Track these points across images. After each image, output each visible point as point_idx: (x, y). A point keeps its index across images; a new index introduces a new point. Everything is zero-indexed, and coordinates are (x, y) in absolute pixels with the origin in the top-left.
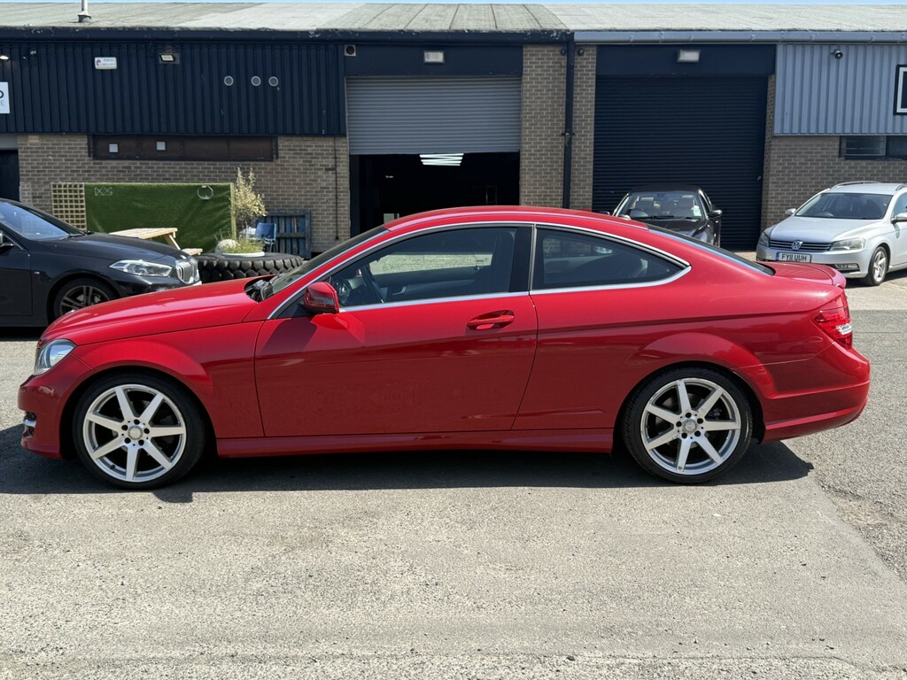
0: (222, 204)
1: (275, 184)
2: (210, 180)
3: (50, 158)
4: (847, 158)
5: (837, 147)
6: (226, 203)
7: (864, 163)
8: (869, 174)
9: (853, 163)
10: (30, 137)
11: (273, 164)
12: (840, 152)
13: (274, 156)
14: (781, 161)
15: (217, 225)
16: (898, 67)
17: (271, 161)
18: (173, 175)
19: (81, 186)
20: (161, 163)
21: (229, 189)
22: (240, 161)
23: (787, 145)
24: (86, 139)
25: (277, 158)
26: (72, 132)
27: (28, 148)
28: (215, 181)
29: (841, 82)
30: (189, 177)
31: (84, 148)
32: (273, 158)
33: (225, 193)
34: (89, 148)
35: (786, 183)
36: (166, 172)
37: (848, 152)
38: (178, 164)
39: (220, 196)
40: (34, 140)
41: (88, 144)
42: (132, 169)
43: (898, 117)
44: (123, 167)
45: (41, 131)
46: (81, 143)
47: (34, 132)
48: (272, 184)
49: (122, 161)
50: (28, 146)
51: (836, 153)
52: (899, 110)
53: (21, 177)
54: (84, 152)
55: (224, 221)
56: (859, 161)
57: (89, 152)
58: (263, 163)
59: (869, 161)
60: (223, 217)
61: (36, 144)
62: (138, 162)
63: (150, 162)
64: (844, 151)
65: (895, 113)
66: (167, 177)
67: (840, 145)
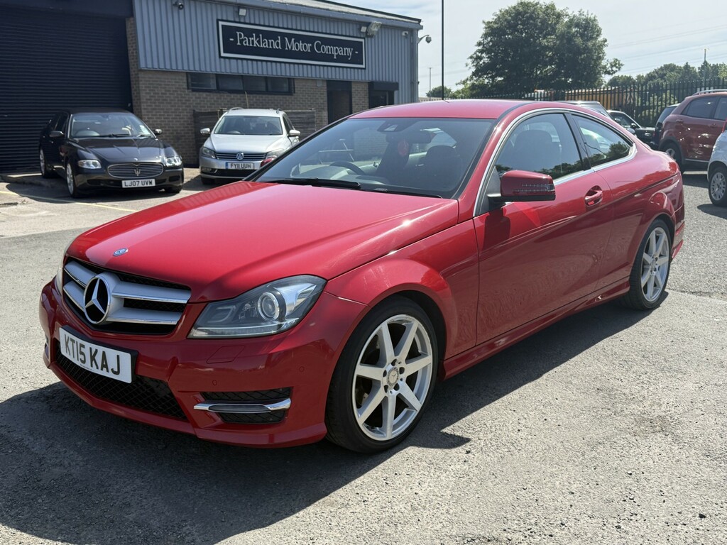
4: (194, 90)
5: (185, 81)
7: (204, 95)
8: (209, 103)
9: (197, 94)
12: (188, 86)
14: (148, 91)
16: (218, 21)
23: (150, 78)
29: (183, 29)
35: (154, 109)
37: (193, 85)
43: (222, 60)
51: (185, 86)
52: (223, 54)
56: (201, 93)
59: (208, 94)
64: (190, 84)
65: (220, 57)
67: (187, 80)
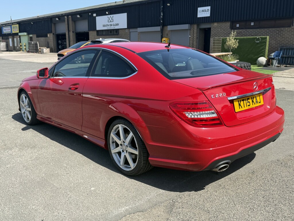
0: (263, 44)
1: (290, 36)
2: (259, 36)
3: (219, 30)
6: (265, 44)
10: (215, 23)
11: (290, 28)
13: (292, 25)
15: (261, 52)
17: (290, 27)
18: (255, 34)
19: (221, 39)
20: (251, 30)
21: (267, 39)
22: (278, 28)
24: (230, 23)
25: (292, 26)
26: (226, 21)
27: (214, 27)
28: (261, 36)
30: (260, 34)
31: (229, 26)
32: (291, 26)
33: (265, 40)
34: (230, 26)
36: (252, 33)
38: (257, 30)
39: (263, 41)
40: (216, 24)
41: (230, 25)
42: (242, 32)
44: (240, 32)
45: (218, 21)
46: (228, 24)
47: (216, 22)
48: (289, 36)
49: (239, 30)
50: (214, 26)
53: (211, 36)
54: (229, 27)
55: (263, 50)
57: (230, 27)
58: (287, 28)
60: (263, 49)
61: (216, 25)
62: (244, 30)
63: (248, 30)
66: (253, 35)
